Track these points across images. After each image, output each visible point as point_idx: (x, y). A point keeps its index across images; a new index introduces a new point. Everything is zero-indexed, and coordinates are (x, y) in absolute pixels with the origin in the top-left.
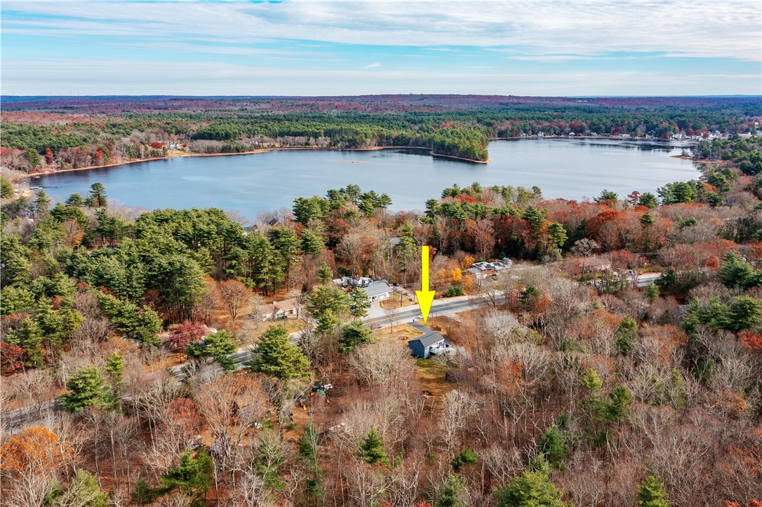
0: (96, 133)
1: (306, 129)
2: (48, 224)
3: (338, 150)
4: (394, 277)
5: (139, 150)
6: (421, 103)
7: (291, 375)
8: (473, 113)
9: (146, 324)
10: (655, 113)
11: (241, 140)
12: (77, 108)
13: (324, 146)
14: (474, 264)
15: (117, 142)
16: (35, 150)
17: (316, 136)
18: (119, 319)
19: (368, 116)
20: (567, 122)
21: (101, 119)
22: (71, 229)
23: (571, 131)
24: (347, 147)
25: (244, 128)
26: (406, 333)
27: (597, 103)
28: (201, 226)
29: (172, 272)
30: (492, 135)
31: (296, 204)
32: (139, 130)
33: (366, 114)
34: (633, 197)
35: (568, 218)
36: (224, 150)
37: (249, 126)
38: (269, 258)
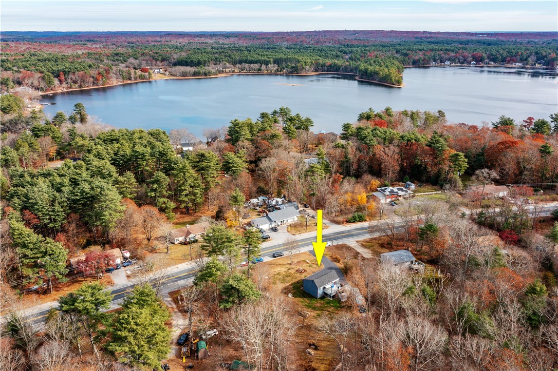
0: (101, 61)
1: (260, 58)
2: (26, 139)
3: (283, 75)
4: (305, 199)
5: (130, 74)
6: (353, 37)
8: (393, 46)
10: (544, 45)
11: (209, 66)
12: (97, 41)
13: (273, 71)
14: (379, 189)
15: (114, 68)
16: (50, 74)
17: (267, 63)
19: (310, 47)
20: (470, 53)
22: (47, 144)
23: (473, 60)
24: (291, 72)
25: (212, 56)
26: (305, 265)
27: (495, 37)
28: (137, 148)
29: (93, 197)
30: (407, 63)
31: (231, 125)
32: (134, 58)
33: (309, 46)
34: (528, 122)
35: (469, 144)
36: (195, 74)
37: (216, 55)
38: (189, 182)
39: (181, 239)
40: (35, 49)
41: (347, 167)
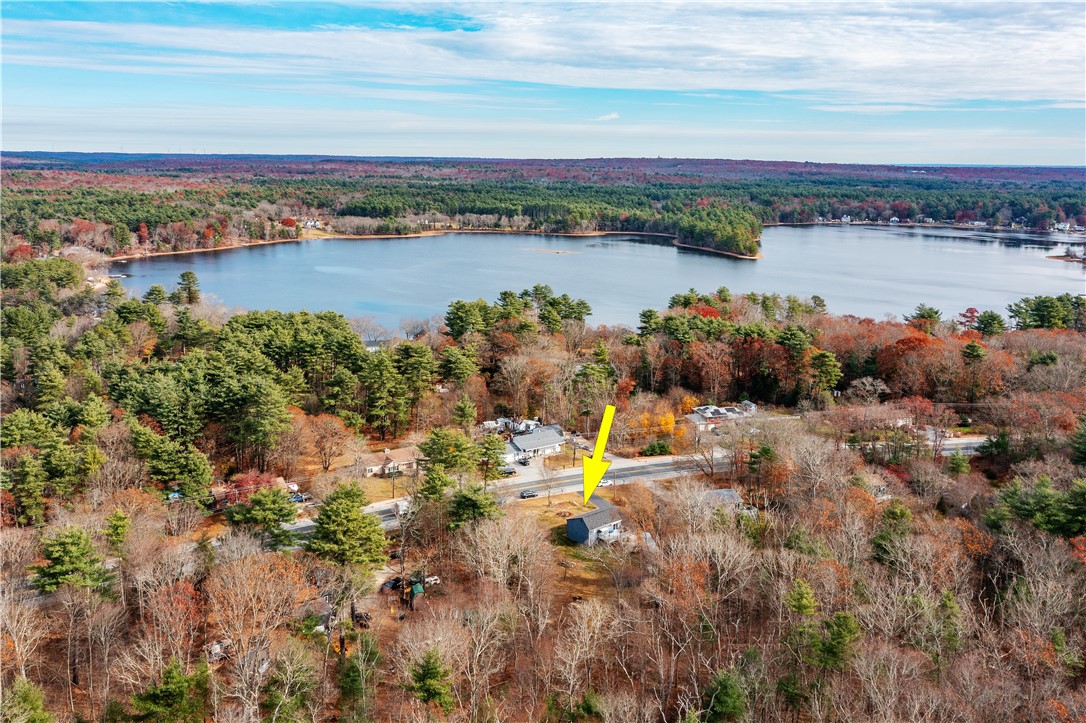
0: (211, 205)
1: (498, 204)
2: (110, 325)
3: (540, 235)
4: (574, 422)
5: (263, 229)
6: (672, 171)
7: (355, 558)
8: (745, 187)
9: (190, 471)
10: (1032, 191)
11: (404, 217)
12: (196, 171)
13: (521, 229)
14: (695, 409)
15: (235, 217)
16: (124, 226)
17: (510, 214)
18: (155, 462)
19: (591, 187)
20: (888, 202)
21: (225, 186)
22: (140, 334)
23: (893, 215)
24: (554, 231)
25: (411, 201)
26: (571, 507)
27: (941, 174)
28: (304, 336)
29: (244, 399)
30: (770, 218)
31: (449, 309)
32: (269, 201)
33: (588, 184)
34: (967, 317)
35: (852, 345)
36: (379, 231)
37: (419, 199)
38: (388, 386)
39: (376, 469)
40: (88, 183)
41: (645, 377)
